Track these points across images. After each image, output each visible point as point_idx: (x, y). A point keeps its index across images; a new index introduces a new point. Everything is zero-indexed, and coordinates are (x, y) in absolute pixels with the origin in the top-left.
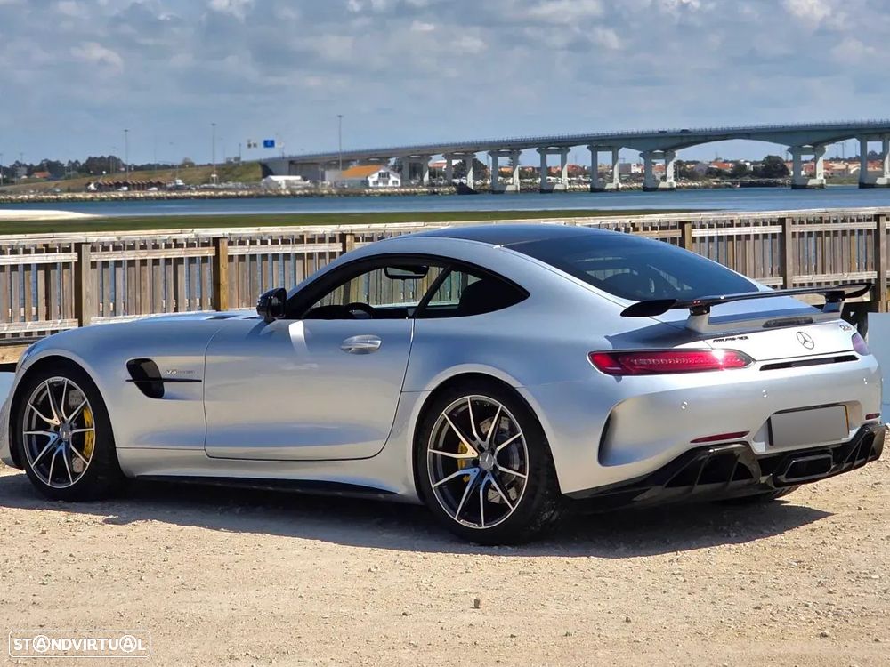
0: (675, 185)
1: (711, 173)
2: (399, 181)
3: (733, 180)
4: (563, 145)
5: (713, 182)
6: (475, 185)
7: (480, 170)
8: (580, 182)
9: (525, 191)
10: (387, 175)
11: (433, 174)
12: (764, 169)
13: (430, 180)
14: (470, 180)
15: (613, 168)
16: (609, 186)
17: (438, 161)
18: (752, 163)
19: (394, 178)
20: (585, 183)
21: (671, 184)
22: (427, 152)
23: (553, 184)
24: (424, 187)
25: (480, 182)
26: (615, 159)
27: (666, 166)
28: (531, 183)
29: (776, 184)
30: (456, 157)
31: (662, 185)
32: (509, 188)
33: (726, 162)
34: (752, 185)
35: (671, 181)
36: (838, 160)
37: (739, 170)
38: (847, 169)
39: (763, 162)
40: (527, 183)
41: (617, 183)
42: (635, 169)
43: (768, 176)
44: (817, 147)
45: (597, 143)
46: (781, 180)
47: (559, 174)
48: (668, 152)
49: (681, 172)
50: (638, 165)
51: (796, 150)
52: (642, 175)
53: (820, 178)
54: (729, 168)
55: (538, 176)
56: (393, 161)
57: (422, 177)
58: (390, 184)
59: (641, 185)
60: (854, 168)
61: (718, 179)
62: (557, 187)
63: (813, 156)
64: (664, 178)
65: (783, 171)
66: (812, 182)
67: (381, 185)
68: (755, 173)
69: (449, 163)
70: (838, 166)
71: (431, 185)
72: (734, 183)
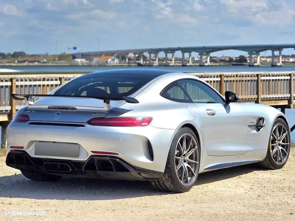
0: (210, 64)
1: (222, 61)
2: (118, 61)
3: (229, 63)
4: (172, 50)
5: (222, 64)
6: (143, 63)
7: (145, 58)
8: (178, 63)
9: (160, 65)
10: (114, 59)
11: (129, 59)
12: (239, 60)
13: (128, 61)
14: (141, 62)
15: (189, 58)
16: (188, 64)
17: (131, 55)
18: (235, 58)
19: (116, 61)
20: (180, 63)
21: (209, 64)
22: (127, 52)
23: (169, 64)
24: (126, 63)
25: (145, 62)
26: (190, 55)
27: (207, 58)
28: (162, 63)
29: (243, 65)
30: (137, 54)
31: (206, 64)
32: (155, 65)
33: (226, 57)
34: (235, 65)
35: (209, 63)
36: (263, 57)
37: (231, 60)
38: (267, 60)
39: (239, 57)
40: (161, 63)
41: (191, 63)
42: (196, 59)
43: (241, 62)
44: (258, 53)
45: (184, 50)
46: (245, 64)
47: (171, 60)
48: (208, 53)
49: (212, 60)
50: (197, 58)
51: (251, 53)
52: (198, 61)
53: (258, 63)
54: (227, 59)
55: (164, 61)
56: (115, 55)
57: (125, 60)
58: (115, 62)
59: (199, 64)
60: (269, 60)
61: (224, 63)
62: (171, 64)
63: (256, 56)
64: (206, 62)
65: (245, 61)
66: (255, 64)
67: (112, 62)
68: (236, 61)
69: (135, 56)
70: (263, 59)
71: (129, 63)
72: (230, 64)
